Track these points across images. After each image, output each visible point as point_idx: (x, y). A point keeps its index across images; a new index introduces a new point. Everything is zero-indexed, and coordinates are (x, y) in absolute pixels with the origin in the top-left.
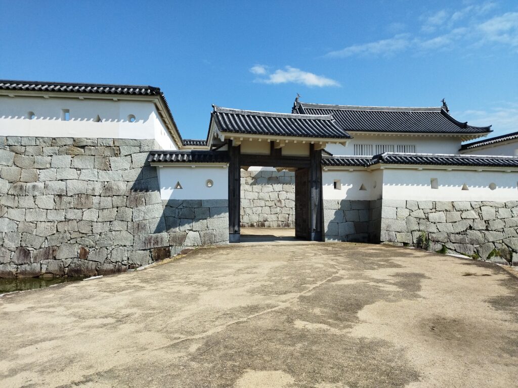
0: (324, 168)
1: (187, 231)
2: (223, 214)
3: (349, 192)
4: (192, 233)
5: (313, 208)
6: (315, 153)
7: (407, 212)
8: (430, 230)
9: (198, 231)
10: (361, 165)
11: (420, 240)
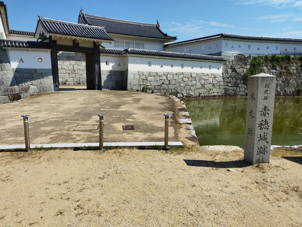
0: (101, 54)
1: (30, 85)
2: (49, 76)
3: (113, 66)
4: (33, 86)
5: (96, 74)
6: (96, 46)
7: (138, 77)
8: (148, 84)
9: (36, 85)
10: (118, 53)
11: (143, 89)
